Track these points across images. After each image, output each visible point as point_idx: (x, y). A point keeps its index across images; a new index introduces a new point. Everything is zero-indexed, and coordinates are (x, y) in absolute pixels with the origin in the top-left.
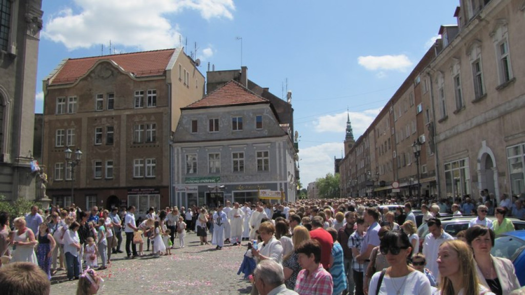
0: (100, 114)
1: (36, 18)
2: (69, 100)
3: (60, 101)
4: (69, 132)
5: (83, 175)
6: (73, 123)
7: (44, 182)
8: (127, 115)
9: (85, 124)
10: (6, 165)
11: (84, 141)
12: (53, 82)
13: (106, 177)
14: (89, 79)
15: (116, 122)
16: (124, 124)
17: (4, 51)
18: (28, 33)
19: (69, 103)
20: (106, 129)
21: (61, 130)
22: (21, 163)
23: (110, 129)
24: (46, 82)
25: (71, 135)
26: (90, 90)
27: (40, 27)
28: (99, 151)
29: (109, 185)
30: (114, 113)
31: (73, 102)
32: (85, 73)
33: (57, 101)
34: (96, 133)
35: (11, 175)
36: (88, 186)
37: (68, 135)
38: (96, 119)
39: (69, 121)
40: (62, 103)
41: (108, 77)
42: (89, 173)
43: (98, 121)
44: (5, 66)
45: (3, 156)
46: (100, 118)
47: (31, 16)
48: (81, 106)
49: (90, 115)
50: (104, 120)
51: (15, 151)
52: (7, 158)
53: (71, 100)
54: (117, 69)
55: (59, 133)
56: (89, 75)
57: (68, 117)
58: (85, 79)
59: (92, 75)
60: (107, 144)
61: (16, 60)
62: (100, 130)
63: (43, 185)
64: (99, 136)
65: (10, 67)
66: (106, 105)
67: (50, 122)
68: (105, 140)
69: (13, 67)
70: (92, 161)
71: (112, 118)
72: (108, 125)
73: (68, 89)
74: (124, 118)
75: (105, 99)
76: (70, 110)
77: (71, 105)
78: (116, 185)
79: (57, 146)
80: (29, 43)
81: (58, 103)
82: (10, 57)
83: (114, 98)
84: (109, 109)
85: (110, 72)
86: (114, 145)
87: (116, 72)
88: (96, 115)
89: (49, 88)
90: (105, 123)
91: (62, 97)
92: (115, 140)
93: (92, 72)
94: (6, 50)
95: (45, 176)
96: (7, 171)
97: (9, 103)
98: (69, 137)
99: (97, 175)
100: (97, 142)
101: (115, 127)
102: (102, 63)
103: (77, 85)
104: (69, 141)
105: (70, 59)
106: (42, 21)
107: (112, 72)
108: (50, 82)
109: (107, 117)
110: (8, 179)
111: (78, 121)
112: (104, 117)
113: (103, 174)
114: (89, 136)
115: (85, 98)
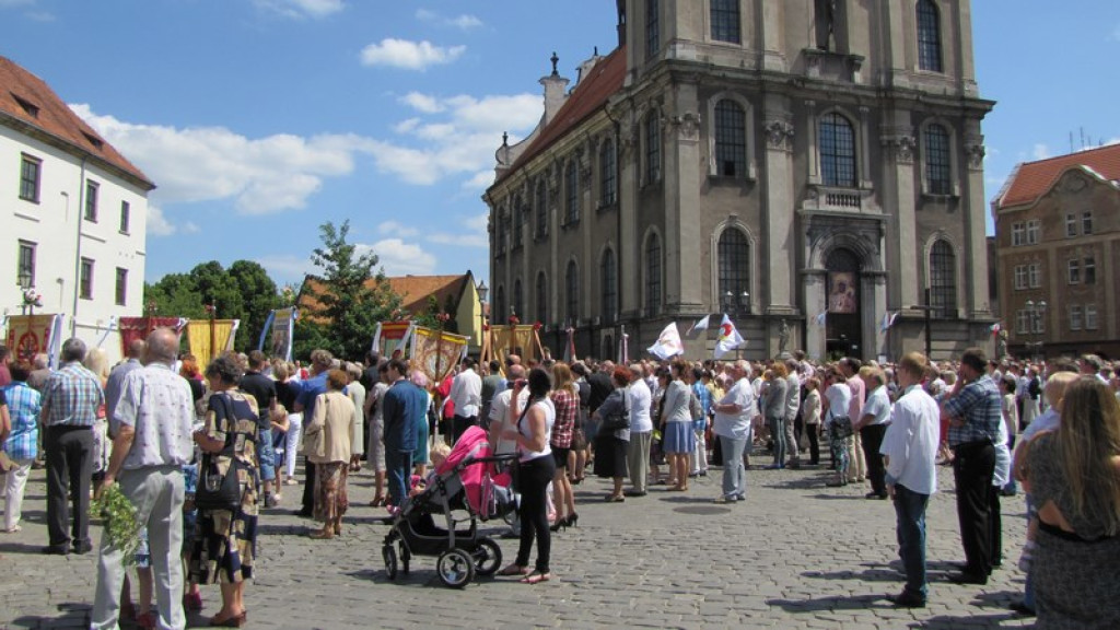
0: (1073, 242)
1: (977, 147)
2: (1028, 226)
3: (1017, 227)
4: (1033, 268)
5: (1055, 326)
6: (1036, 257)
7: (1004, 339)
8: (1113, 242)
9: (1052, 258)
10: (961, 321)
11: (1053, 280)
12: (1005, 202)
13: (1088, 327)
14: (1054, 195)
15: (1096, 252)
16: (1108, 253)
17: (948, 196)
18: (970, 166)
19: (1029, 229)
20: (1083, 262)
21: (1021, 266)
22: (977, 318)
23: (1091, 261)
24: (995, 205)
25: (1036, 272)
26: (1057, 209)
27: (982, 154)
28: (1075, 292)
29: (1092, 338)
30: (1092, 239)
31: (1034, 228)
32: (1048, 186)
33: (1012, 227)
34: (1070, 268)
35: (968, 331)
36: (1064, 341)
37: (1031, 272)
38: (1068, 249)
39: (1031, 255)
40: (1019, 231)
41: (1080, 190)
42: (1065, 323)
43: (1071, 252)
44: (951, 210)
45: (957, 311)
46: (1073, 248)
47: (970, 146)
48: (1045, 232)
49: (1060, 244)
50: (1080, 249)
51: (969, 304)
52: (962, 313)
53: (1031, 225)
54: (1092, 177)
55: (1019, 271)
56: (1053, 190)
57: (1028, 249)
58: (1048, 195)
59: (1057, 189)
60: (1086, 283)
61: (961, 201)
62: (1075, 264)
63: (1004, 343)
64: (1075, 272)
65: (956, 211)
66: (1081, 229)
67: (1005, 257)
68: (1082, 277)
69: (960, 209)
70: (1067, 307)
71: (1091, 245)
72: (1085, 256)
73: (1026, 211)
74: (1108, 246)
75: (1079, 221)
76: (1032, 240)
77: (1032, 232)
78: (1102, 338)
79: (1018, 288)
80: (972, 177)
81: (1014, 231)
82: (955, 200)
83: (1092, 218)
84: (1086, 233)
85: (1082, 182)
86: (1097, 283)
87: (1091, 181)
88: (1068, 243)
89: (1001, 212)
90: (1082, 254)
91: (1020, 223)
92: (1097, 276)
93: (1056, 185)
94: (948, 193)
95: (1005, 333)
96: (963, 327)
97: (959, 252)
98: (1033, 275)
99: (1075, 325)
100: (1072, 280)
101: (1096, 259)
102: (1069, 172)
103: (1038, 203)
104: (1034, 281)
105: (1024, 164)
106: (983, 148)
107: (1086, 182)
108: (1001, 202)
109: (1084, 246)
110: (963, 336)
111: (1043, 254)
112: (1079, 246)
113: (1083, 323)
114: (1060, 273)
115: (1050, 221)
